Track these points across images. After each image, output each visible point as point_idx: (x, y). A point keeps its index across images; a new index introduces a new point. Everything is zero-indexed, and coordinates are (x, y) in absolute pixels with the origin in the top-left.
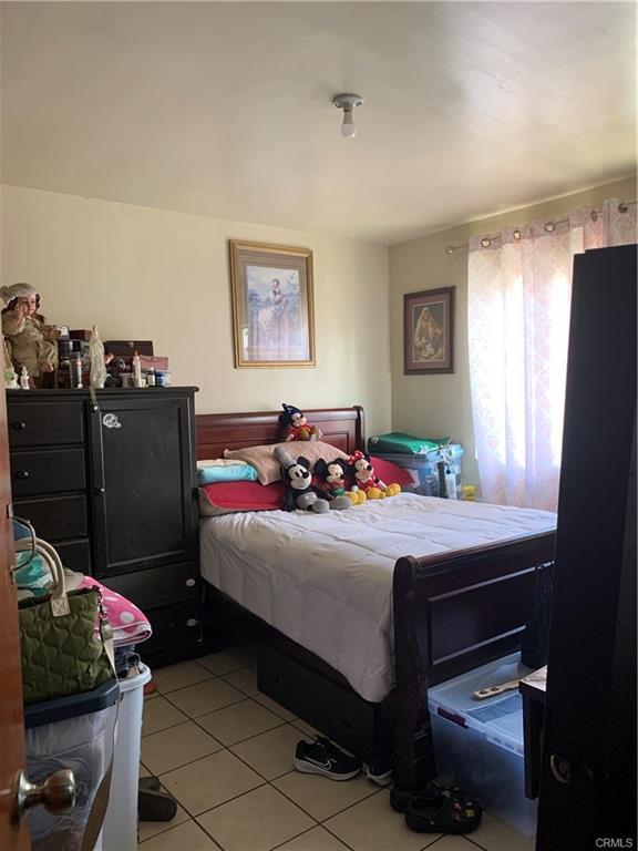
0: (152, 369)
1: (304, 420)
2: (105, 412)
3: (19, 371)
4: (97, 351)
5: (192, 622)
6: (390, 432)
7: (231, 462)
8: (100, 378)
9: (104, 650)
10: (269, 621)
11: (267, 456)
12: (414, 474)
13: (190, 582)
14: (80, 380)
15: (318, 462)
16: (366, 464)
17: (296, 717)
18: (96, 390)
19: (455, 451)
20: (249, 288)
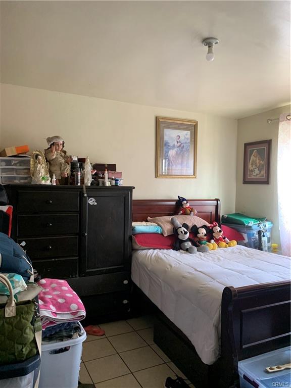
0: (114, 177)
1: (188, 205)
2: (89, 197)
3: (51, 177)
4: (88, 168)
5: (125, 302)
6: (234, 212)
7: (149, 223)
8: (89, 181)
9: (35, 337)
10: (159, 307)
11: (168, 222)
12: (245, 236)
13: (126, 282)
14: (79, 181)
15: (193, 226)
16: (219, 229)
17: (170, 360)
18: (86, 186)
19: (268, 225)
20: (165, 140)
